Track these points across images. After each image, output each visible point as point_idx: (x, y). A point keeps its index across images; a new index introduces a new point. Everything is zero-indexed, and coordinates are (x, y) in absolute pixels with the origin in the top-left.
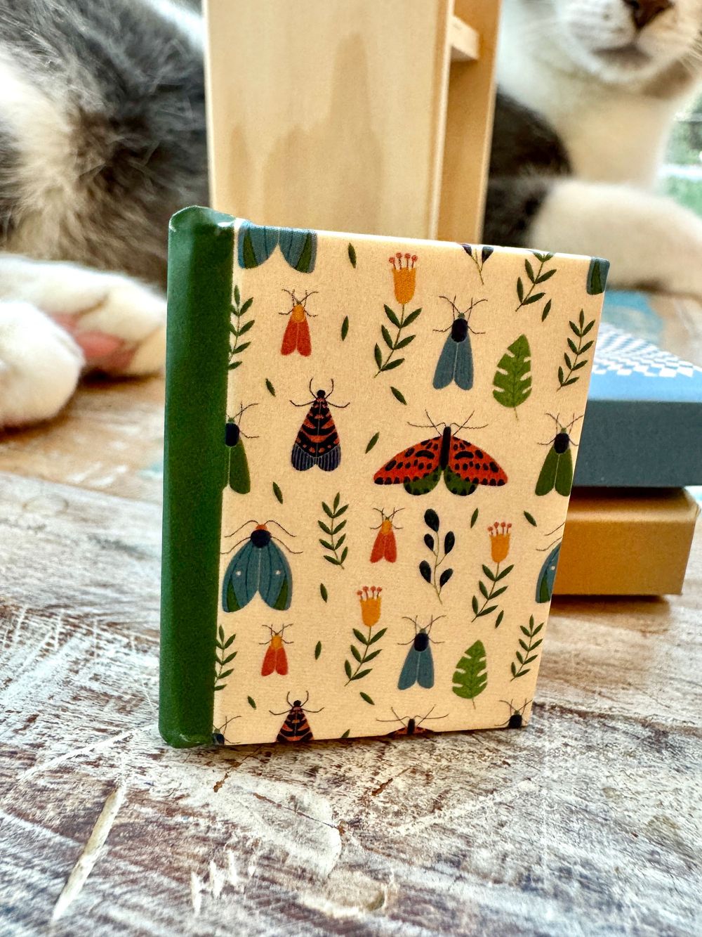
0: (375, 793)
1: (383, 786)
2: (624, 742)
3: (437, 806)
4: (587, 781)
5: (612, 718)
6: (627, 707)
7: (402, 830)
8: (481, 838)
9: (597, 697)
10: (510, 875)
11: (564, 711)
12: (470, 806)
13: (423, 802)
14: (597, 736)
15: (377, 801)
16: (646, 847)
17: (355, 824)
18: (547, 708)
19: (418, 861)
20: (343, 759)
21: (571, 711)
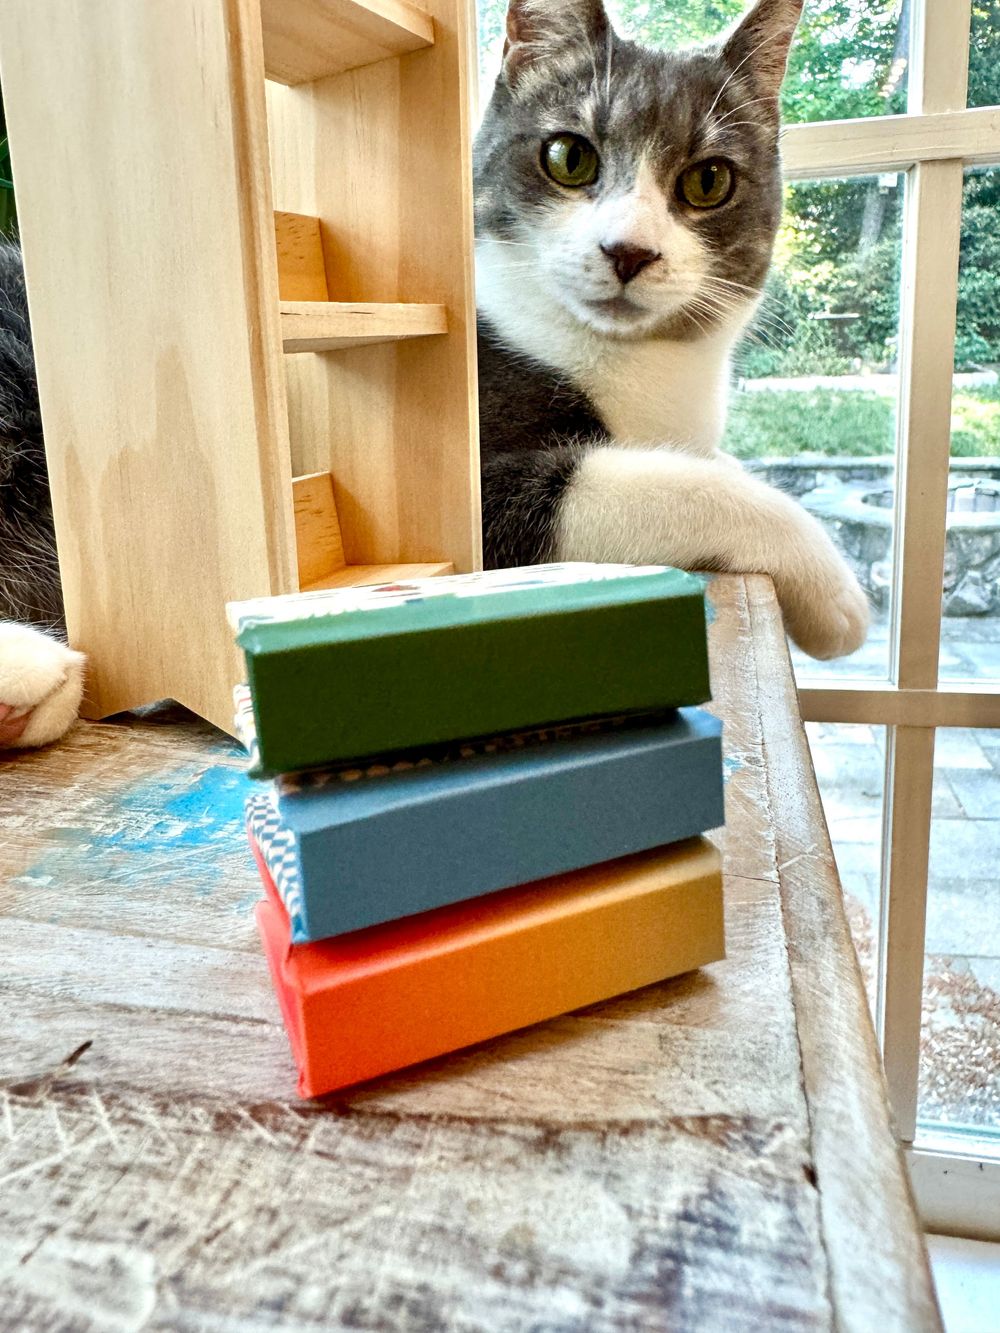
0: (208, 1240)
1: (218, 1233)
2: (509, 1147)
3: (275, 1245)
4: (452, 1195)
5: (504, 1121)
6: (528, 1106)
7: (228, 1279)
8: (315, 1274)
9: (498, 1099)
10: (336, 1310)
11: (452, 1119)
12: (312, 1241)
13: (259, 1245)
14: (481, 1143)
15: (209, 1251)
16: (491, 1259)
17: (177, 1279)
18: (434, 1118)
19: (236, 1310)
20: (183, 1206)
21: (460, 1119)
